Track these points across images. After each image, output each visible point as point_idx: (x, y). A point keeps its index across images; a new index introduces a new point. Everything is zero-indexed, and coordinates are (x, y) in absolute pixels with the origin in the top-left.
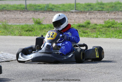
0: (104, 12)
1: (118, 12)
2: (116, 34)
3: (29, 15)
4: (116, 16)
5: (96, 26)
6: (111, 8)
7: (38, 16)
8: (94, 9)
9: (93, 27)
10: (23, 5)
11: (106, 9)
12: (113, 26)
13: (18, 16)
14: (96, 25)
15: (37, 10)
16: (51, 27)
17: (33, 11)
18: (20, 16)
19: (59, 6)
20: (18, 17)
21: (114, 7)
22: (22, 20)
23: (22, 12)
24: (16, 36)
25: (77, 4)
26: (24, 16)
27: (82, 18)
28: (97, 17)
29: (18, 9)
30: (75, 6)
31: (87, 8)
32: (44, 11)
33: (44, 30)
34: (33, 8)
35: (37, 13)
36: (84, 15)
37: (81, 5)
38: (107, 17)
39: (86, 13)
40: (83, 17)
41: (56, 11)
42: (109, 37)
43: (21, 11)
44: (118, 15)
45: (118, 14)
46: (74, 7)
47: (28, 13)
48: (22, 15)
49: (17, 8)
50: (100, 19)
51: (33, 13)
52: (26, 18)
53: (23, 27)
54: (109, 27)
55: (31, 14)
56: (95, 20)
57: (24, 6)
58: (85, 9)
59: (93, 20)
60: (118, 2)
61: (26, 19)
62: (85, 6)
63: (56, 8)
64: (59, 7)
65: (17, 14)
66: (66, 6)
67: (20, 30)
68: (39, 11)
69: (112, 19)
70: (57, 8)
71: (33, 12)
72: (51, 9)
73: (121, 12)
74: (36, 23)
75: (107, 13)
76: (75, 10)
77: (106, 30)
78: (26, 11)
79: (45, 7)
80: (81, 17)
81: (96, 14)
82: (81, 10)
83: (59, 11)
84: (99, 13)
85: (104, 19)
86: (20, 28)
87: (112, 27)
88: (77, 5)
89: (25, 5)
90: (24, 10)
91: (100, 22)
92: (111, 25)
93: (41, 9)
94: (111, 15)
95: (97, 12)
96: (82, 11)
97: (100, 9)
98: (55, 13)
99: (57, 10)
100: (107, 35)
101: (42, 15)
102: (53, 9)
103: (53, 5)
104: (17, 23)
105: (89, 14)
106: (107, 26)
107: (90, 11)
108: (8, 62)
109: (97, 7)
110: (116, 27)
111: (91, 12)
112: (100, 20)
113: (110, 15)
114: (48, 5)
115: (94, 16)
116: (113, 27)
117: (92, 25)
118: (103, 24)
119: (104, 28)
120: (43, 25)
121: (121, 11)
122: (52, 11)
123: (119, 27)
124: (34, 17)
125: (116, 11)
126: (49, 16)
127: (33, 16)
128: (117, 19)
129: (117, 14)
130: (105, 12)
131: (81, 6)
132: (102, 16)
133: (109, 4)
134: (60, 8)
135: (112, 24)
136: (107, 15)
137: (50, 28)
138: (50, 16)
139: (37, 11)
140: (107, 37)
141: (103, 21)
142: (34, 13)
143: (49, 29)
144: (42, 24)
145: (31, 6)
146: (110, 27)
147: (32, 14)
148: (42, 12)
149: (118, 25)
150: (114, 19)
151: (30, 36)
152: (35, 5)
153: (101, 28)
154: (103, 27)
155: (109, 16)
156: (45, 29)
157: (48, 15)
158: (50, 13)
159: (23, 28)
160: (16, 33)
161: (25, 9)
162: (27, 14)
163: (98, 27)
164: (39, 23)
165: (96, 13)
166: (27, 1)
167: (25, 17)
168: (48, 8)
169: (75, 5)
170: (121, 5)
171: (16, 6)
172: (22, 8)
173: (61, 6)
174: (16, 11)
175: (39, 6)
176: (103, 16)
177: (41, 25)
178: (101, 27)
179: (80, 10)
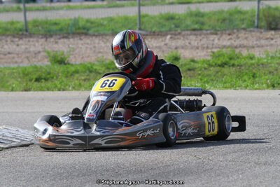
0: (204, 32)
1: (238, 31)
2: (245, 81)
3: (34, 45)
4: (233, 41)
5: (192, 63)
6: (219, 23)
7: (55, 46)
8: (183, 26)
9: (188, 67)
10: (18, 22)
11: (210, 26)
12: (232, 62)
13: (9, 48)
14: (193, 61)
15: (52, 33)
16: (91, 69)
17: (42, 35)
18: (15, 47)
19: (102, 22)
20: (8, 50)
21: (228, 21)
22: (18, 57)
23: (17, 39)
24: (16, 91)
25: (144, 16)
26: (23, 47)
27: (156, 47)
28: (190, 43)
29: (8, 33)
30: (138, 22)
31: (165, 25)
32: (69, 34)
33: (75, 78)
34: (43, 28)
35: (52, 40)
36: (161, 39)
37: (152, 18)
38: (213, 44)
39: (164, 36)
40: (157, 45)
41: (96, 34)
42: (230, 88)
43: (14, 37)
44: (238, 38)
45: (237, 35)
46: (136, 24)
47: (31, 39)
48: (18, 45)
49: (6, 30)
50: (198, 48)
51: (43, 40)
52: (29, 52)
53: (26, 72)
54: (222, 65)
55: (38, 41)
56: (187, 51)
57: (21, 25)
58: (162, 27)
59: (183, 51)
60: (236, 8)
61: (27, 55)
62: (162, 21)
63: (95, 27)
64: (102, 25)
65: (7, 44)
66: (117, 22)
67: (19, 80)
68: (56, 35)
69: (224, 47)
70: (98, 26)
71: (42, 38)
72: (84, 28)
73: (244, 32)
74: (56, 62)
75: (212, 34)
76: (140, 29)
77: (217, 72)
78: (26, 36)
79: (69, 25)
80: (154, 45)
81: (187, 39)
82: (154, 30)
83: (102, 32)
84: (195, 35)
85: (207, 48)
86: (19, 74)
87: (230, 66)
88: (142, 20)
89: (24, 23)
90: (20, 33)
91: (199, 54)
92: (228, 60)
93: (61, 30)
94: (221, 39)
95: (189, 32)
96: (154, 32)
97: (196, 26)
98: (94, 38)
99: (97, 31)
100: (225, 83)
101: (64, 43)
102: (88, 30)
103: (88, 21)
104: (10, 63)
105: (171, 38)
106: (219, 62)
107: (173, 32)
108: (27, 148)
109: (189, 22)
110: (238, 65)
111: (177, 33)
112: (198, 51)
113: (219, 39)
114: (76, 21)
115: (183, 42)
116: (233, 65)
117: (183, 63)
118: (209, 58)
119: (211, 69)
120: (72, 65)
121: (244, 29)
122: (86, 34)
123: (245, 64)
124: (46, 48)
125: (233, 29)
126: (80, 46)
127: (43, 46)
128: (236, 47)
129: (235, 36)
130: (209, 32)
131: (153, 21)
132: (202, 42)
133: (215, 13)
134: (105, 26)
135: (231, 59)
136: (212, 39)
137: (88, 72)
138: (82, 44)
139: (51, 36)
140: (226, 88)
141: (205, 53)
142: (46, 41)
143: (86, 74)
144: (69, 64)
145: (37, 24)
146: (226, 66)
147: (40, 43)
148: (64, 37)
149: (242, 62)
150: (229, 47)
151: (48, 90)
152: (46, 23)
153: (205, 69)
154: (210, 65)
155: (216, 41)
156: (77, 75)
157: (78, 43)
158: (82, 37)
159: (25, 74)
160: (14, 86)
161: (24, 32)
162: (29, 41)
163: (197, 65)
164: (62, 62)
165: (187, 35)
166: (27, 14)
167: (26, 48)
168: (77, 27)
169: (138, 18)
170: (242, 17)
171: (4, 25)
172: (16, 29)
173: (105, 23)
174: (4, 37)
175: (56, 24)
176: (204, 41)
177: (67, 65)
178: (206, 66)
179: (150, 30)
